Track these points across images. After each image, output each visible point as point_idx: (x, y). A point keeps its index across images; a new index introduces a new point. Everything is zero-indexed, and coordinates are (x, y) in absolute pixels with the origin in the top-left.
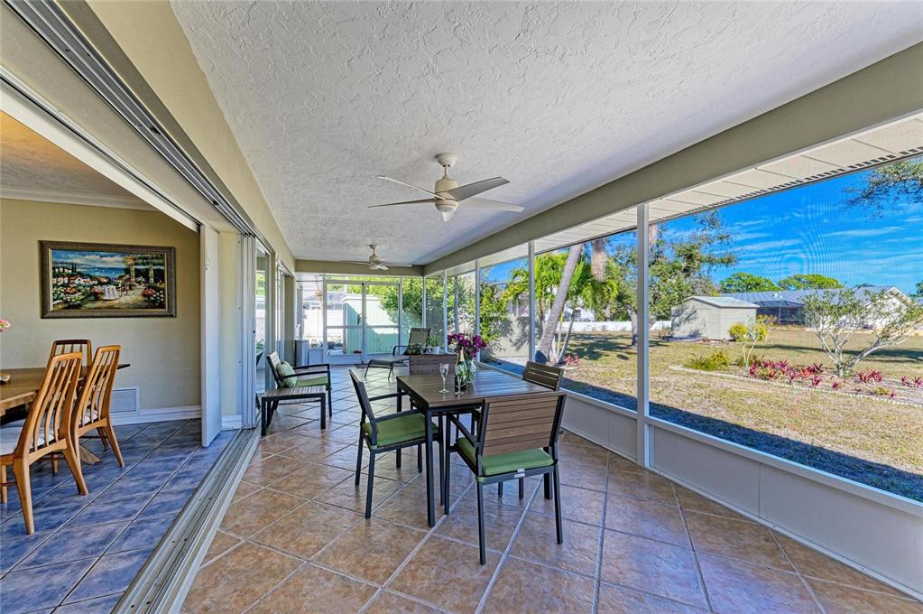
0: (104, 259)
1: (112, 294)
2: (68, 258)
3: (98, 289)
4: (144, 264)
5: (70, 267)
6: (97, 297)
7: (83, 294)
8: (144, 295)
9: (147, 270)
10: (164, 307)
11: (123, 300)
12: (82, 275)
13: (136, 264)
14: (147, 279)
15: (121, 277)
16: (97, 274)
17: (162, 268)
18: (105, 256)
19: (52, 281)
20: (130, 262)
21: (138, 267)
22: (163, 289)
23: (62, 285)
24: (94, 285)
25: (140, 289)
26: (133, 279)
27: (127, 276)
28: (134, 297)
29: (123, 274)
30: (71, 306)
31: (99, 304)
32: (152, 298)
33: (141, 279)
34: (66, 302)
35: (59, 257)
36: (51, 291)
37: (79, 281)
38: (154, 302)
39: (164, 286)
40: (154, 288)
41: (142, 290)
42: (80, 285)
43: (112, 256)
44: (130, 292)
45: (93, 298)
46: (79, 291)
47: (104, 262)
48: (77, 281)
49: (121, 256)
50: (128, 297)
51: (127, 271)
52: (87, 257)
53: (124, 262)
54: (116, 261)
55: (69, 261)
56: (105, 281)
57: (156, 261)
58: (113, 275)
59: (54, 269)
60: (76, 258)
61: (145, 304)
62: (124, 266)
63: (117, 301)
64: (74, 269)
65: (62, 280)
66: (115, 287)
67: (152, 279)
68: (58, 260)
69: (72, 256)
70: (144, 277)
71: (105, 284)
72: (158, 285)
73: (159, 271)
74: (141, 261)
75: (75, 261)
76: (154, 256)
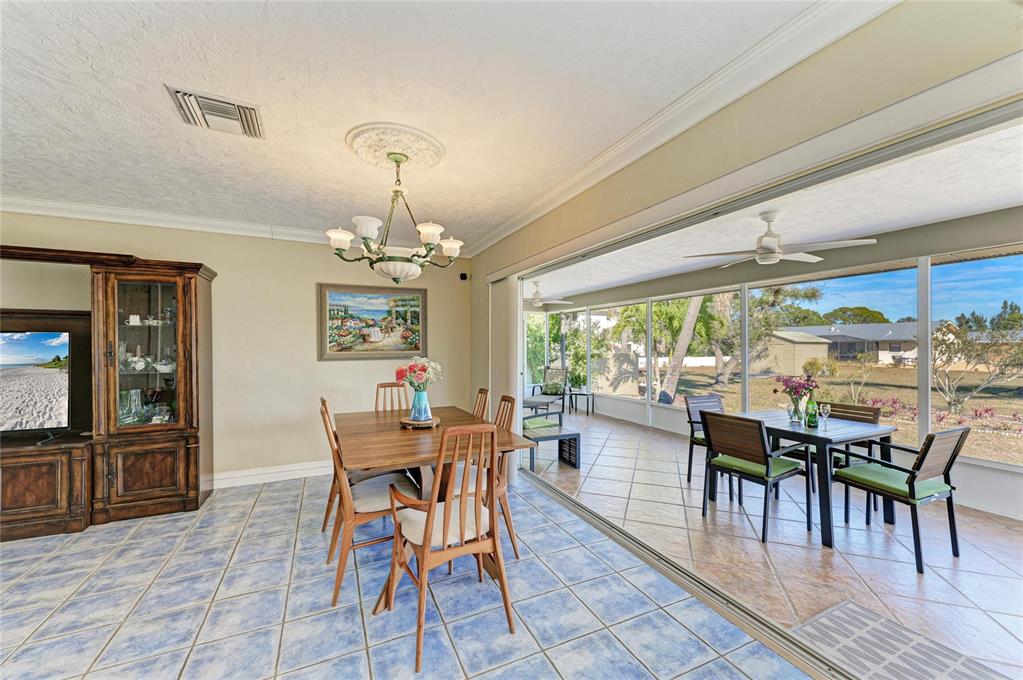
0: (371, 301)
1: (376, 335)
2: (340, 300)
3: (365, 331)
4: (403, 306)
5: (343, 309)
6: (364, 338)
7: (354, 336)
8: (405, 338)
9: (406, 312)
10: (418, 349)
11: (385, 342)
12: (352, 317)
13: (397, 306)
14: (406, 321)
15: (384, 319)
16: (365, 316)
17: (417, 309)
18: (371, 298)
19: (329, 323)
20: (392, 304)
21: (398, 309)
22: (418, 332)
23: (337, 328)
24: (363, 327)
25: (400, 330)
26: (394, 321)
27: (390, 318)
28: (394, 339)
29: (386, 316)
30: (343, 349)
31: (366, 346)
32: (409, 340)
33: (400, 321)
34: (339, 344)
35: (334, 300)
36: (328, 333)
37: (350, 324)
38: (411, 344)
39: (419, 327)
40: (411, 330)
41: (401, 332)
42: (351, 327)
43: (377, 298)
44: (392, 334)
45: (361, 340)
46: (350, 333)
47: (371, 304)
48: (348, 324)
49: (385, 298)
50: (390, 340)
51: (389, 313)
52: (357, 299)
53: (387, 304)
54: (381, 303)
55: (342, 303)
56: (372, 323)
57: (413, 303)
58: (379, 317)
59: (330, 311)
60: (346, 300)
61: (403, 346)
62: (387, 308)
63: (381, 344)
64: (346, 312)
65: (336, 323)
66: (379, 329)
67: (409, 321)
68: (333, 303)
69: (346, 298)
70: (403, 318)
71: (372, 326)
72: (414, 326)
73: (415, 312)
74: (400, 303)
75: (347, 303)
76: (411, 297)
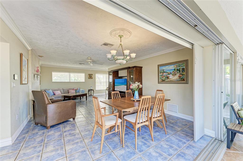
0: (170, 67)
1: (171, 77)
2: (162, 68)
3: (168, 76)
4: (179, 67)
6: (168, 78)
7: (165, 77)
8: (180, 77)
9: (180, 69)
10: (184, 80)
11: (174, 78)
12: (165, 72)
13: (177, 67)
14: (180, 71)
15: (173, 72)
16: (168, 71)
17: (184, 67)
19: (160, 74)
20: (176, 67)
21: (177, 68)
22: (184, 75)
23: (161, 75)
24: (167, 75)
26: (176, 72)
27: (175, 71)
28: (176, 77)
29: (174, 71)
30: (163, 81)
31: (168, 80)
32: (181, 78)
33: (178, 72)
34: (162, 79)
35: (161, 68)
37: (165, 74)
39: (185, 73)
40: (182, 74)
41: (178, 75)
42: (165, 75)
44: (175, 76)
45: (167, 78)
46: (164, 76)
47: (169, 68)
48: (164, 74)
49: (173, 65)
50: (175, 78)
51: (175, 70)
52: (166, 67)
54: (172, 67)
55: (163, 69)
56: (170, 73)
57: (182, 65)
58: (171, 71)
59: (160, 71)
60: (164, 68)
61: (179, 80)
62: (174, 68)
63: (172, 79)
64: (163, 71)
65: (162, 74)
66: (172, 75)
67: (181, 72)
68: (161, 69)
69: (163, 67)
70: (179, 71)
71: (170, 74)
72: (183, 73)
73: (183, 68)
74: (178, 66)
75: (164, 69)
76: (182, 64)
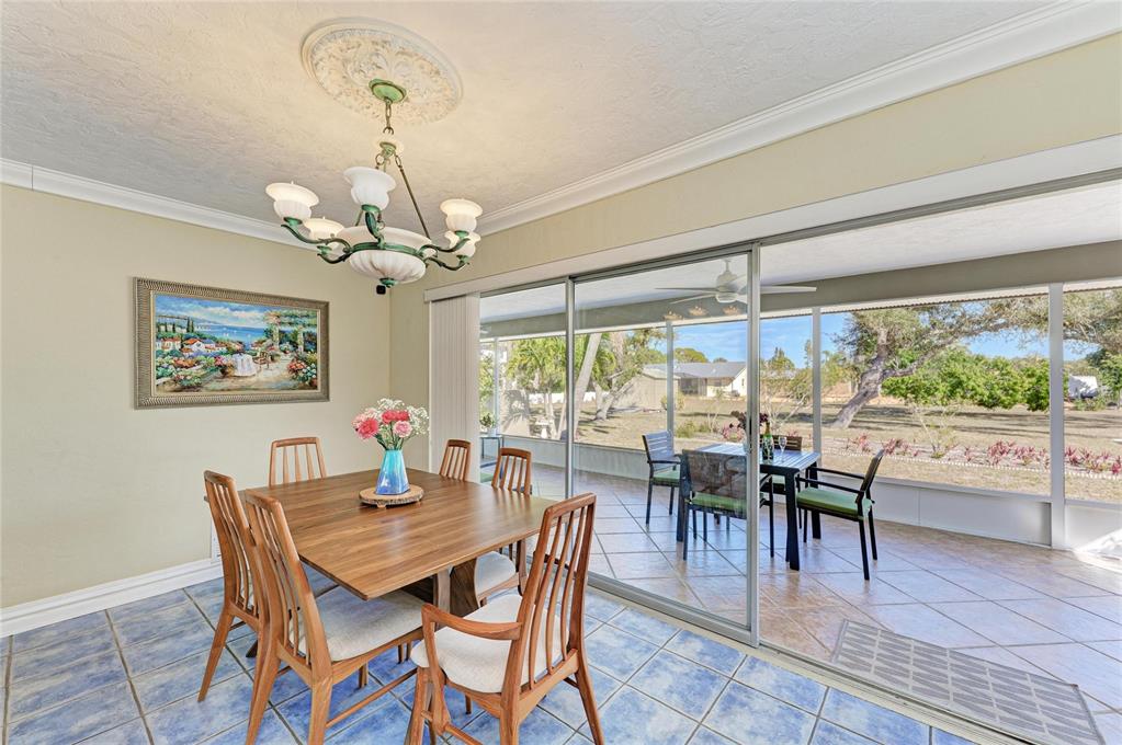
0: (236, 313)
1: (245, 366)
2: (181, 309)
3: (226, 360)
4: (290, 324)
5: (185, 324)
6: (224, 371)
7: (205, 368)
8: (294, 371)
9: (296, 333)
10: (316, 387)
11: (261, 377)
12: (202, 338)
13: (281, 323)
14: (295, 345)
15: (260, 342)
16: (226, 337)
17: (314, 330)
18: (239, 310)
19: (155, 346)
20: (274, 320)
21: (283, 328)
22: (316, 363)
23: (172, 353)
24: (222, 353)
25: (285, 361)
26: (276, 346)
27: (269, 342)
28: (277, 373)
29: (264, 338)
30: (185, 387)
31: (227, 383)
32: (301, 375)
33: (286, 345)
34: (176, 380)
35: (165, 307)
36: (155, 361)
37: (198, 347)
38: (303, 380)
39: (317, 356)
40: (304, 360)
41: (288, 363)
42: (199, 353)
43: (246, 310)
44: (272, 365)
45: (219, 373)
46: (198, 362)
47: (236, 318)
48: (194, 347)
49: (261, 311)
50: (269, 373)
51: (269, 333)
52: (211, 309)
53: (264, 320)
54: (254, 318)
55: (182, 314)
56: (237, 347)
57: (307, 321)
58: (250, 339)
59: (158, 326)
60: (190, 309)
61: (292, 383)
62: (264, 326)
63: (254, 379)
64: (190, 328)
66: (250, 357)
67: (301, 347)
68: (164, 312)
69: (187, 306)
70: (291, 342)
71: (238, 352)
72: (309, 355)
73: (310, 335)
74: (287, 320)
75: (193, 314)
76: (305, 313)
